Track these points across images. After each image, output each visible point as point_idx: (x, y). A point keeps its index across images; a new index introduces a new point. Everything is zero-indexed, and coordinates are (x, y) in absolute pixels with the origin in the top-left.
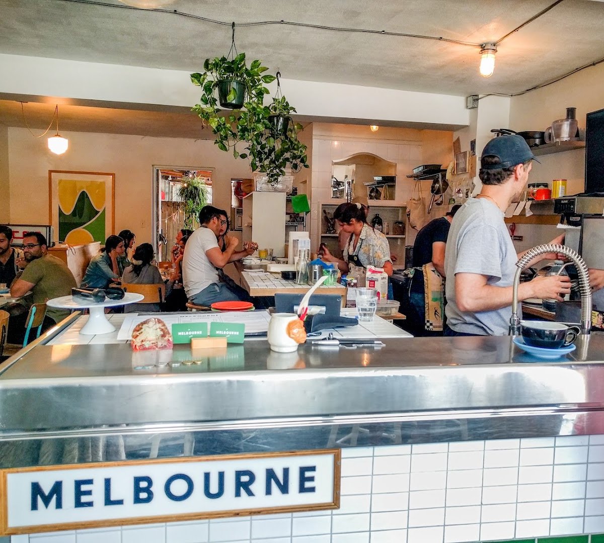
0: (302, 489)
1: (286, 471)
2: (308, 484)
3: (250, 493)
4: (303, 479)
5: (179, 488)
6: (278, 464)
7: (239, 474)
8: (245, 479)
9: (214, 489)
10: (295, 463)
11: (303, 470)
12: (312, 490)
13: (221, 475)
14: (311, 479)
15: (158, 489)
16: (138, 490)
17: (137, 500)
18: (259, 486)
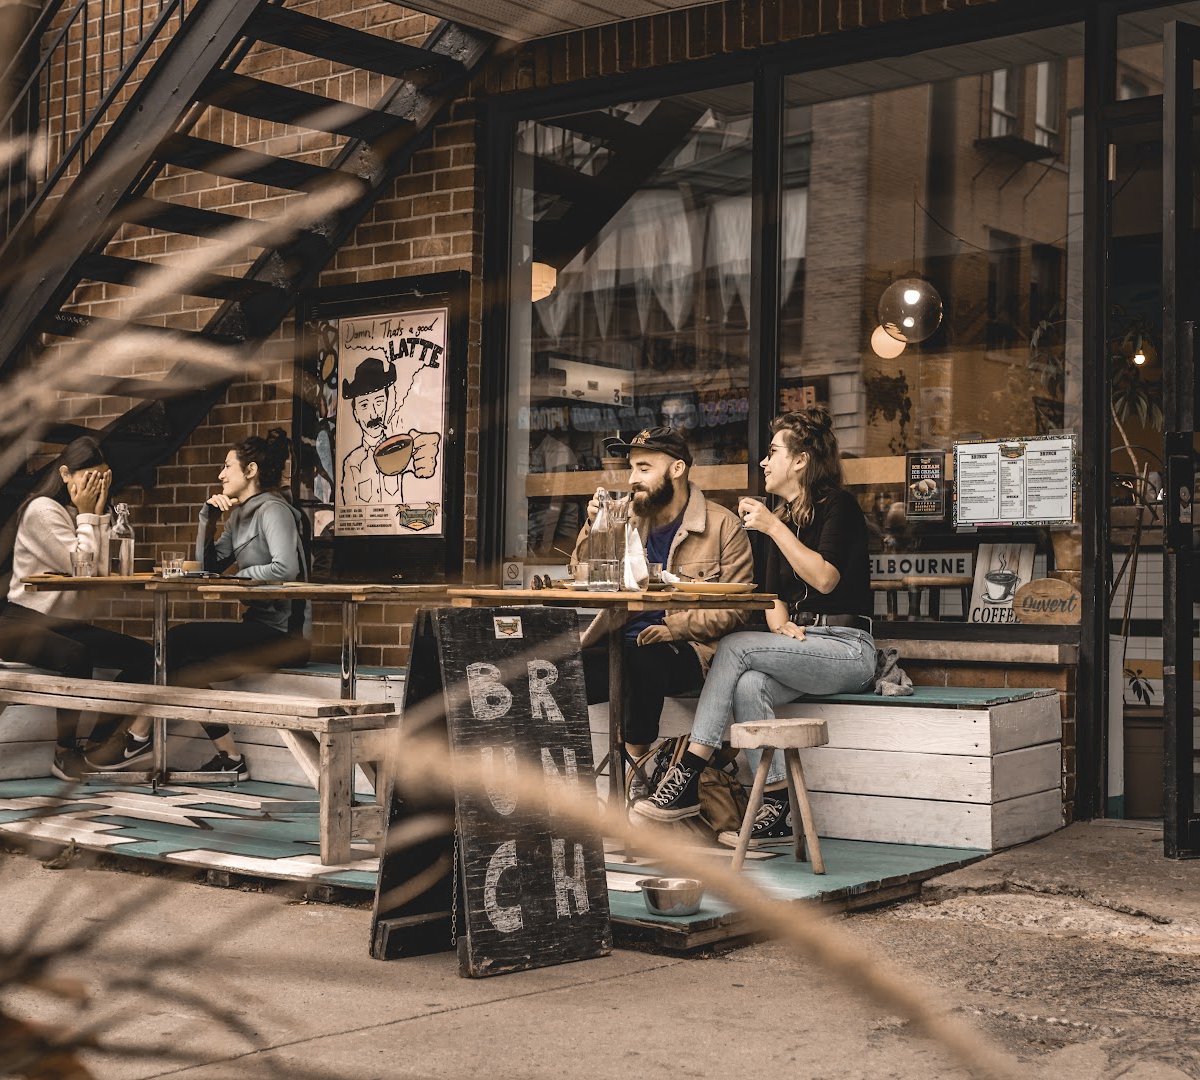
0: (958, 571)
1: (951, 561)
2: (961, 569)
3: (936, 572)
4: (958, 566)
5: (906, 567)
6: (947, 557)
7: (930, 561)
8: (933, 564)
9: (920, 568)
10: (955, 557)
11: (958, 561)
12: (963, 571)
13: (923, 561)
14: (962, 566)
15: (897, 567)
16: (890, 567)
17: (890, 572)
18: (939, 568)
